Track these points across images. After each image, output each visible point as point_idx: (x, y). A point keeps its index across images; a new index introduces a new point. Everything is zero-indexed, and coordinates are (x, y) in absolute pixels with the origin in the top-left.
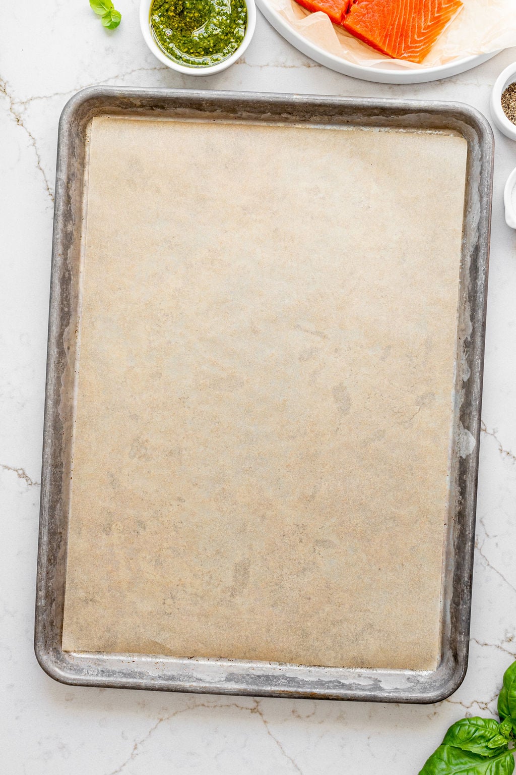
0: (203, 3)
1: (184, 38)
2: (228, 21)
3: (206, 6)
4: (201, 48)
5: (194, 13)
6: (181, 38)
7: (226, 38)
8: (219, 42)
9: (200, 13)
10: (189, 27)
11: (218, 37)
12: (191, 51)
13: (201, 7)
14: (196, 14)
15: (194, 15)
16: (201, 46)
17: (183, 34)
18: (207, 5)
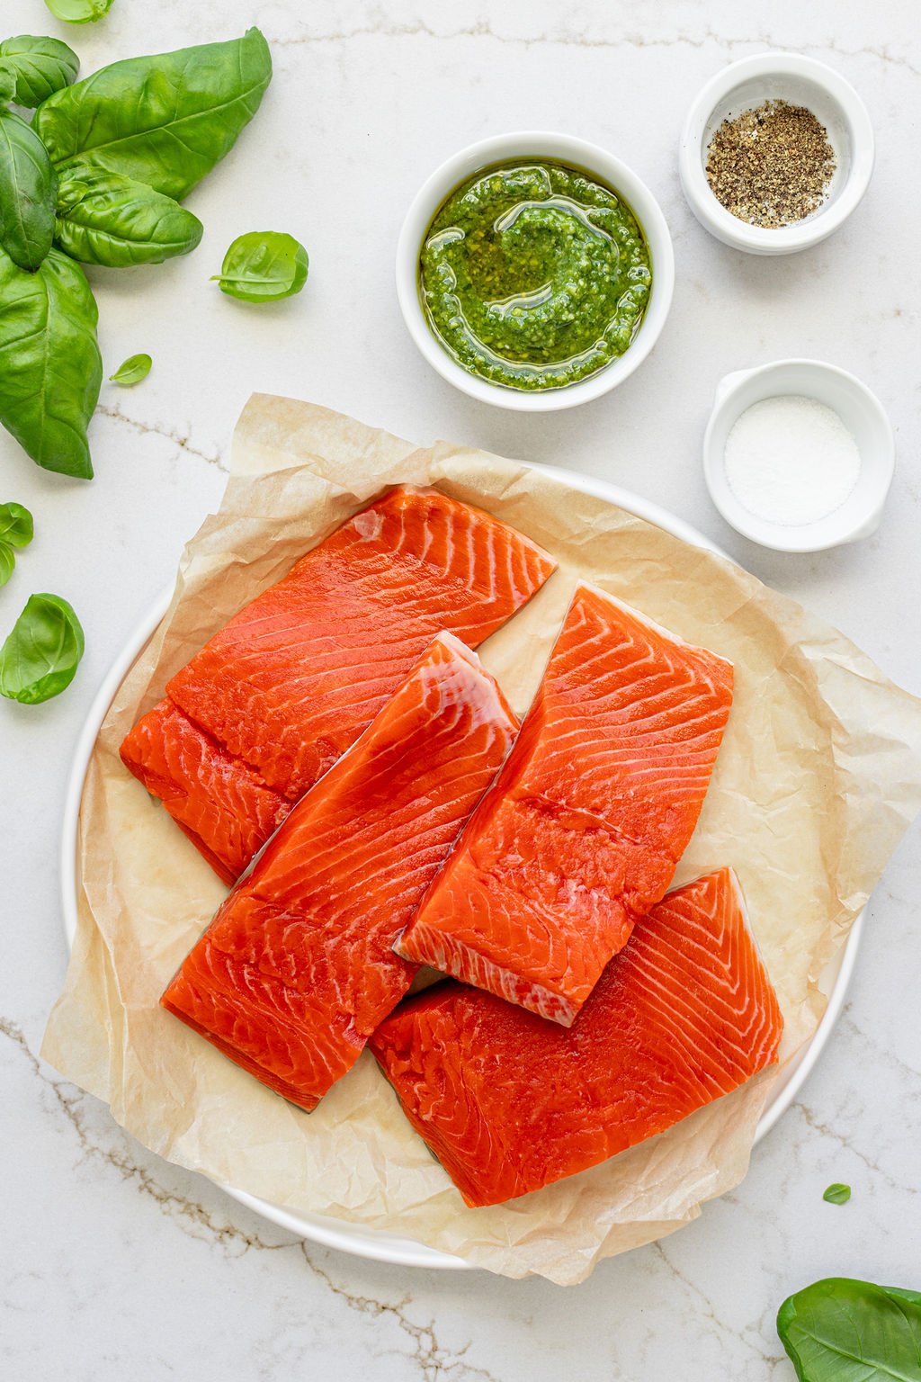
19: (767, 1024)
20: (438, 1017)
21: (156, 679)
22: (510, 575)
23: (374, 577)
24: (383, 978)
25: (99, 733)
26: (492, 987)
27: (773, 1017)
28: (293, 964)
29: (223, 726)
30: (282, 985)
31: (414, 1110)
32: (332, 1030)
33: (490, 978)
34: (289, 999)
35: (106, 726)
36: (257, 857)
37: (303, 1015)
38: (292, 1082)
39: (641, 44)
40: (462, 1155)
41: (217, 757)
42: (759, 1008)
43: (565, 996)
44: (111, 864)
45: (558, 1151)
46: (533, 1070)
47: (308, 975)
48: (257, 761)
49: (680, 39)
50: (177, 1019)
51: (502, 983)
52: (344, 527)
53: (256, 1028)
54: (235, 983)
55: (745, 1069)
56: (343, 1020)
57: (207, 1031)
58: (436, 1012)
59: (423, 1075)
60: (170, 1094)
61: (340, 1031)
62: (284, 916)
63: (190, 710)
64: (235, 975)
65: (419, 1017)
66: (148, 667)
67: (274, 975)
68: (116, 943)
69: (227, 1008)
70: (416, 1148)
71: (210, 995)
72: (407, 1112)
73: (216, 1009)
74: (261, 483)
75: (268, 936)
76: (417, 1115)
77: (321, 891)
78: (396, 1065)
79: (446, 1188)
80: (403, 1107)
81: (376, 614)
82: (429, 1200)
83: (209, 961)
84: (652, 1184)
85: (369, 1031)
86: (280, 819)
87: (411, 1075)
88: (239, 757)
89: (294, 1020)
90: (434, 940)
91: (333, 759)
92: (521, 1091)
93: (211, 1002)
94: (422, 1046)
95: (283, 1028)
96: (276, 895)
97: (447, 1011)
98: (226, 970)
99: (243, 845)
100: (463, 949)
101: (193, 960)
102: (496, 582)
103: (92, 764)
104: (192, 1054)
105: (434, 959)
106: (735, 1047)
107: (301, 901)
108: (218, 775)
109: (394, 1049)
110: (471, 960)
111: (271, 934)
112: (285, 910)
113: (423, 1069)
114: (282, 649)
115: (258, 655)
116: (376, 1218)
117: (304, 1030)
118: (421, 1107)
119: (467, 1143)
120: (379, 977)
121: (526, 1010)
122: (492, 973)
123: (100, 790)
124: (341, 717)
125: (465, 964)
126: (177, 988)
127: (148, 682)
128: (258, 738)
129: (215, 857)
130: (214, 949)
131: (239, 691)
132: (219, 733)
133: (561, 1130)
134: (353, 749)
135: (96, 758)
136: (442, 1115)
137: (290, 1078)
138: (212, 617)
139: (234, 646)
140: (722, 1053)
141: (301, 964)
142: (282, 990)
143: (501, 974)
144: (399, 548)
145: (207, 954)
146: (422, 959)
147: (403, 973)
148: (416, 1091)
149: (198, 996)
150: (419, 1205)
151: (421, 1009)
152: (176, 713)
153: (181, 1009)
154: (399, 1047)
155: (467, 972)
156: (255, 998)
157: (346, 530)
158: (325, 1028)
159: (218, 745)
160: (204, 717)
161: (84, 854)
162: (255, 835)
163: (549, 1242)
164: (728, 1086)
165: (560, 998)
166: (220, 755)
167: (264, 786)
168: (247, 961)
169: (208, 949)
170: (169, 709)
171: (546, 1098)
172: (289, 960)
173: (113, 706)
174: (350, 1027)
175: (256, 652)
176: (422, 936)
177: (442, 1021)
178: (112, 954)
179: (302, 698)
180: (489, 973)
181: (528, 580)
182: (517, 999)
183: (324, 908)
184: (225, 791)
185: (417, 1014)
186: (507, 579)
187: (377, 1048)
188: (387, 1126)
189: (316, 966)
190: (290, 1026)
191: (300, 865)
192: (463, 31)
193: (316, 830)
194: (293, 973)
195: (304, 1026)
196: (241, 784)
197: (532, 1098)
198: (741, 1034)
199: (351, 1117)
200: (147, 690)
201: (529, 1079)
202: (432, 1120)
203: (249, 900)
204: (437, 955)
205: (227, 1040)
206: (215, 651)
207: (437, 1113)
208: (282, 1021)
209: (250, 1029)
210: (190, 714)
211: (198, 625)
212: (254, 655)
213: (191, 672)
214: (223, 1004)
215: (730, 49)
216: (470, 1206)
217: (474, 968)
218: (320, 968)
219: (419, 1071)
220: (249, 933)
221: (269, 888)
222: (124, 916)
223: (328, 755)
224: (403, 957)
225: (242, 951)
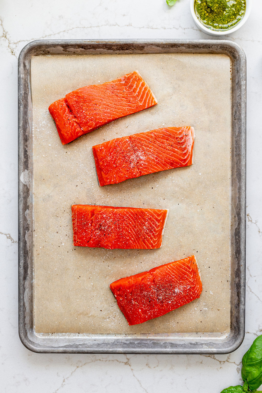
22: (147, 101)
23: (119, 91)
39: (165, 29)
49: (174, 28)
102: (144, 101)
144: (128, 86)
167: (77, 122)
181: (150, 103)
186: (146, 101)
192: (126, 25)
215: (185, 30)
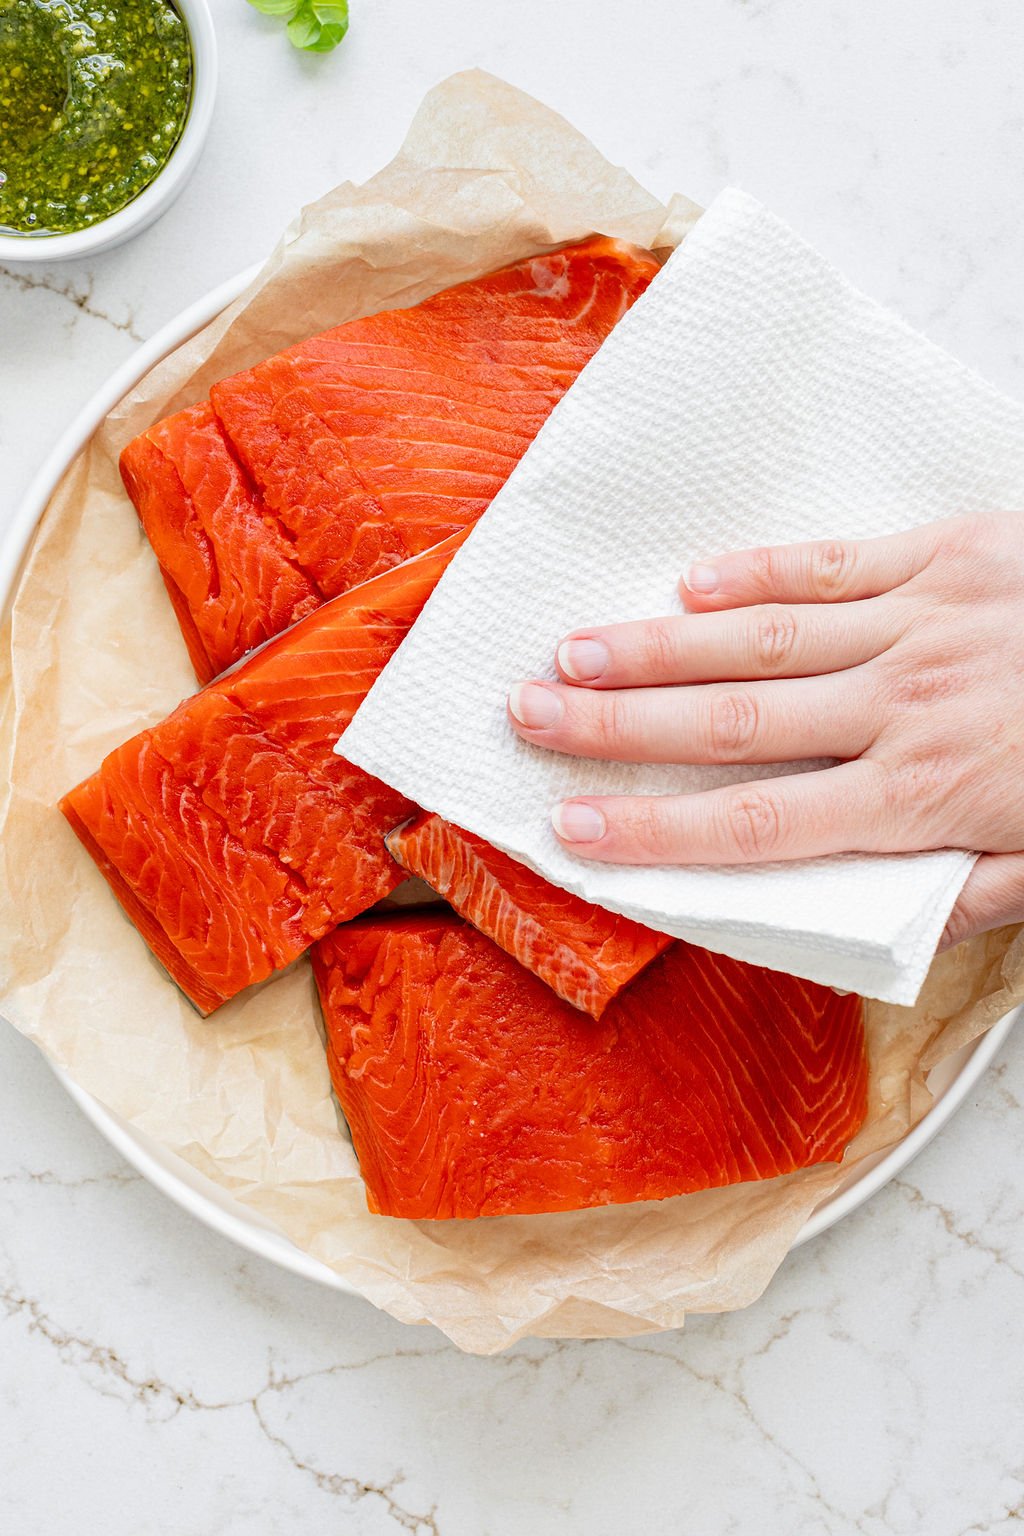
0: (10, 30)
1: (38, 156)
2: (112, 19)
3: (21, 28)
4: (100, 141)
5: (9, 71)
6: (29, 161)
7: (139, 63)
8: (133, 89)
9: (22, 60)
10: (26, 118)
11: (119, 80)
12: (83, 171)
13: (12, 43)
14: (17, 71)
15: (10, 77)
16: (97, 138)
17: (25, 146)
18: (24, 21)
19: (843, 1107)
20: (416, 946)
21: (201, 375)
23: (532, 344)
24: (359, 869)
25: (102, 423)
26: (500, 934)
27: (855, 1101)
28: (249, 805)
29: (269, 465)
30: (225, 830)
31: (342, 1060)
32: (270, 914)
33: (501, 922)
34: (229, 852)
35: (114, 416)
36: (251, 654)
37: (238, 881)
38: (195, 965)
40: (385, 1139)
41: (246, 504)
42: (840, 1083)
43: (598, 970)
44: (59, 601)
45: (513, 1177)
46: (515, 1061)
47: (262, 828)
48: (296, 526)
50: (73, 833)
51: (517, 932)
52: (517, 267)
53: (173, 877)
54: (165, 806)
55: (796, 1157)
56: (289, 906)
57: (107, 860)
58: (416, 938)
59: (370, 1016)
60: (31, 926)
61: (279, 918)
62: (259, 737)
63: (233, 429)
64: (170, 795)
65: (391, 938)
66: (196, 356)
67: (218, 811)
68: (28, 703)
69: (143, 836)
70: (325, 1110)
71: (126, 812)
72: (332, 1061)
73: (129, 833)
74: (433, 176)
75: (230, 757)
76: (343, 1068)
77: (319, 722)
78: (339, 991)
79: (349, 1175)
80: (328, 1053)
81: (520, 392)
82: (322, 1183)
83: (141, 764)
84: (622, 1266)
85: (317, 932)
86: (300, 613)
87: (352, 1010)
88: (275, 513)
89: (227, 882)
90: (446, 848)
91: (397, 558)
92: (493, 1081)
93: (125, 822)
94: (382, 977)
95: (207, 889)
96: (260, 704)
97: (429, 942)
98: (160, 784)
99: (239, 631)
100: (480, 870)
101: (120, 755)
103: (78, 461)
104: (78, 886)
105: (436, 874)
106: (794, 1123)
107: (288, 724)
108: (239, 527)
109: (343, 969)
110: (484, 890)
111: (233, 755)
112: (263, 729)
113: (373, 1009)
114: (381, 391)
115: (347, 387)
116: (245, 1182)
117: (232, 899)
118: (353, 1058)
119: (397, 1127)
120: (354, 865)
121: (538, 978)
122: (506, 915)
123: (78, 500)
124: (426, 506)
125: (475, 892)
126: (86, 788)
127: (188, 375)
128: (309, 496)
129: (198, 637)
130: (152, 749)
131: (305, 425)
132: (261, 474)
133: (528, 1150)
134: (428, 555)
135: (88, 452)
136: (376, 1077)
137: (194, 959)
138: (303, 323)
139: (318, 365)
140: (773, 1124)
141: (259, 811)
142: (224, 836)
143: (520, 919)
144: (579, 317)
145: (142, 754)
146: (419, 868)
147: (387, 873)
148: (353, 1035)
149: (111, 810)
150: (307, 1184)
151: (397, 929)
152: (212, 427)
153: (83, 819)
154: (351, 967)
155: (474, 904)
156: (185, 835)
157: (517, 270)
158: (261, 908)
159: (253, 488)
160: (248, 444)
161: (27, 573)
162: (260, 624)
163: (460, 1292)
164: (766, 1170)
165: (590, 971)
166: (251, 502)
167: (294, 563)
168: (190, 784)
169: (145, 749)
170: (204, 417)
171: (523, 1102)
172: (245, 798)
173: (133, 393)
174: (295, 917)
175: (345, 382)
176: (432, 839)
177: (420, 954)
178: (18, 714)
179: (384, 464)
180: (502, 914)
182: (531, 960)
183: (314, 746)
184: (242, 552)
185: (390, 934)
187: (321, 961)
188: (300, 1069)
189: (277, 818)
190: (217, 889)
191: (305, 677)
193: (341, 640)
194: (244, 818)
195: (236, 896)
196: (266, 551)
197: (505, 1095)
198: (807, 1108)
199: (256, 1041)
200: (185, 386)
201: (508, 1069)
202: (362, 1079)
203: (222, 699)
204: (441, 871)
205: (129, 880)
206: (292, 363)
207: (371, 1074)
208: (210, 879)
209: (163, 874)
210: (231, 433)
211: (283, 326)
212: (341, 386)
213: (251, 379)
214: (140, 829)
216: (372, 1211)
217: (485, 903)
218: (282, 825)
219: (366, 1008)
220: (205, 743)
221: (255, 691)
222: (52, 674)
223: (392, 552)
224: (394, 855)
225: (189, 765)
